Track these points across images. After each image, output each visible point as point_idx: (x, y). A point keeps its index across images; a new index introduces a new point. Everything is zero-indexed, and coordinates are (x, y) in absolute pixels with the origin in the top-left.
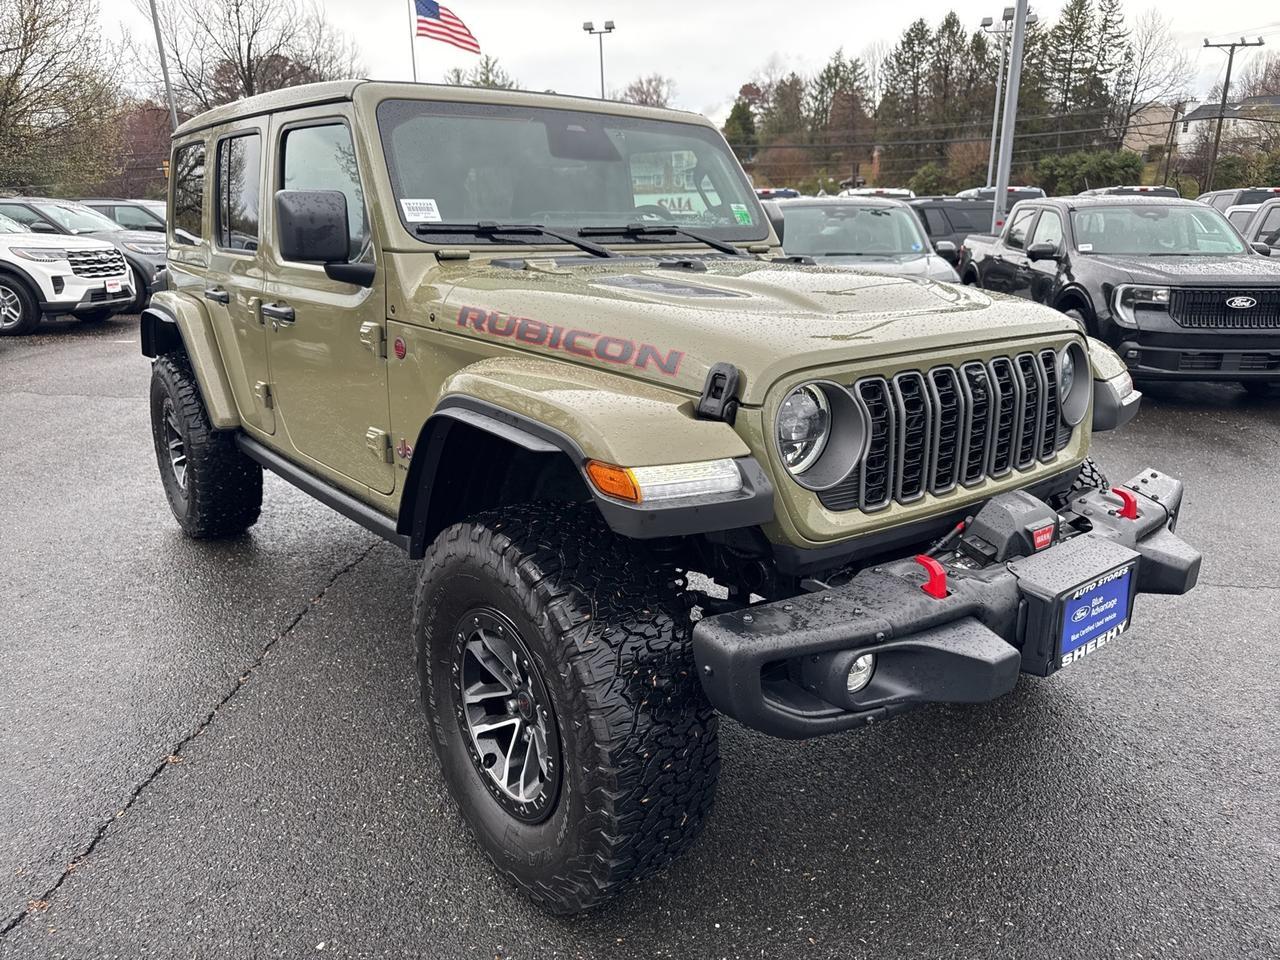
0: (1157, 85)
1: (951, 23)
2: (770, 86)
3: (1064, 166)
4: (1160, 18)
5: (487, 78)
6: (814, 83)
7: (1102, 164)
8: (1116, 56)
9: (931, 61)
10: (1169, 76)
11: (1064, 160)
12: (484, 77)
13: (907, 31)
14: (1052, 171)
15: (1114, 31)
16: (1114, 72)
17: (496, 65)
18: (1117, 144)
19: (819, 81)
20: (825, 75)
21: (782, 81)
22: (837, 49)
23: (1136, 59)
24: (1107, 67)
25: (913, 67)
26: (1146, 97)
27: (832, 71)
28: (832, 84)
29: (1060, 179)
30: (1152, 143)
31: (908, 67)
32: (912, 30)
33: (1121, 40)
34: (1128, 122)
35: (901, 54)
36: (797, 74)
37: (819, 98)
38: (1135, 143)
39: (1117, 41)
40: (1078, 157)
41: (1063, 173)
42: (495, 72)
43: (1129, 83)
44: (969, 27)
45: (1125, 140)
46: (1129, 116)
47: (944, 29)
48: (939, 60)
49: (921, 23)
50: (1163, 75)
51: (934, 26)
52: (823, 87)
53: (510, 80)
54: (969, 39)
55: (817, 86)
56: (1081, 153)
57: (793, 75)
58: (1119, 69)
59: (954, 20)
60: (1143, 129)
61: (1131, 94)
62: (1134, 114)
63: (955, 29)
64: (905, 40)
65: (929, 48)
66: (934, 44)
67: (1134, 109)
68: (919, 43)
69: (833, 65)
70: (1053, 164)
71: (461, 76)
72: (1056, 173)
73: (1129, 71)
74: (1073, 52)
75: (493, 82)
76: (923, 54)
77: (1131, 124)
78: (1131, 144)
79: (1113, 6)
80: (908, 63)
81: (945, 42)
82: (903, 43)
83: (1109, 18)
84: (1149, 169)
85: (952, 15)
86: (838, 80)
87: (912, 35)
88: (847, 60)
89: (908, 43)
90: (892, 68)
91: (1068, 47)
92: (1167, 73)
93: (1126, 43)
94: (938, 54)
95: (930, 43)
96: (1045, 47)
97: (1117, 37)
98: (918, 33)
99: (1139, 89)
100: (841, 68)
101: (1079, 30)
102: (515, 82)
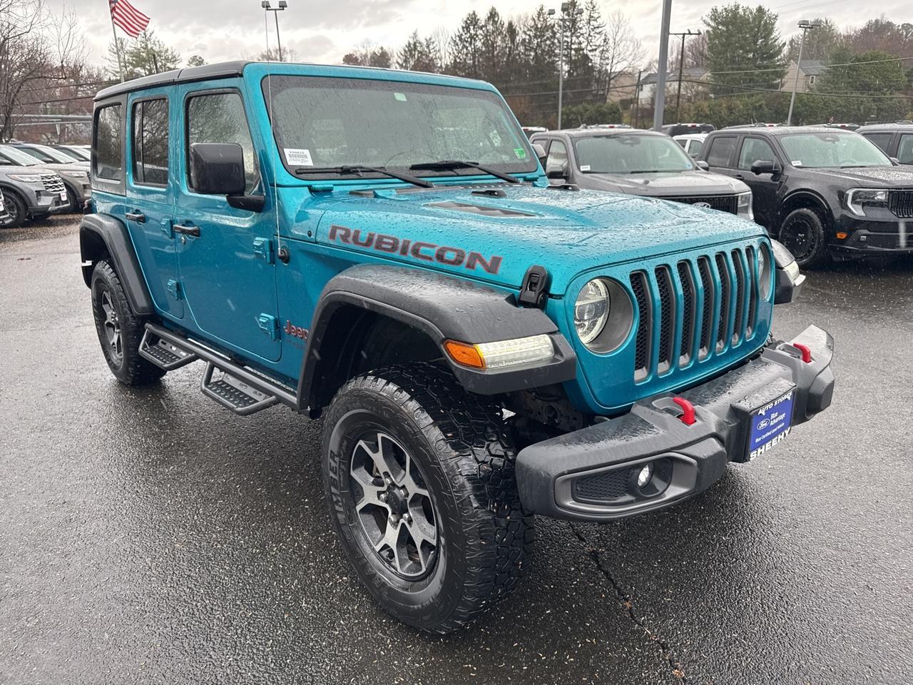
0: (625, 60)
1: (493, 15)
2: (366, 56)
3: (574, 113)
4: (623, 15)
5: (146, 45)
6: (399, 54)
7: (598, 111)
8: (598, 40)
9: (482, 41)
10: (631, 54)
11: (574, 109)
12: (143, 45)
13: (465, 19)
14: (568, 117)
15: (596, 24)
16: (598, 50)
17: (153, 36)
18: (604, 98)
19: (403, 53)
20: (407, 49)
21: (375, 53)
22: (414, 31)
23: (611, 42)
24: (594, 47)
25: (471, 44)
26: (618, 68)
27: (412, 46)
28: (412, 56)
29: (573, 122)
30: (624, 98)
31: (468, 45)
32: (468, 18)
33: (600, 30)
34: (609, 84)
35: (462, 35)
36: (386, 48)
37: (404, 65)
38: (614, 98)
39: (598, 30)
40: (583, 107)
41: (574, 118)
42: (152, 41)
43: (608, 58)
44: (504, 18)
45: (609, 96)
46: (610, 80)
47: (489, 18)
48: (488, 40)
49: (474, 14)
50: (628, 53)
51: (482, 16)
52: (406, 57)
53: (166, 47)
54: (506, 25)
55: (401, 56)
56: (585, 104)
57: (382, 48)
58: (601, 49)
59: (495, 13)
60: (619, 89)
61: (610, 65)
62: (613, 78)
63: (496, 19)
64: (464, 25)
65: (481, 32)
66: (484, 29)
67: (613, 76)
68: (474, 28)
69: (412, 42)
70: (568, 112)
71: (124, 43)
72: (570, 117)
73: (607, 51)
74: (572, 36)
75: (152, 48)
76: (477, 36)
77: (611, 86)
78: (612, 98)
79: (594, 7)
80: (467, 42)
81: (490, 27)
82: (463, 28)
83: (592, 15)
84: (626, 115)
85: (493, 9)
86: (417, 53)
87: (469, 22)
88: (422, 38)
89: (467, 28)
90: (457, 45)
91: (569, 34)
92: (630, 53)
93: (604, 32)
94: (486, 36)
95: (481, 28)
96: (554, 33)
97: (598, 27)
98: (472, 21)
99: (614, 62)
100: (418, 44)
101: (574, 22)
102: (170, 49)
